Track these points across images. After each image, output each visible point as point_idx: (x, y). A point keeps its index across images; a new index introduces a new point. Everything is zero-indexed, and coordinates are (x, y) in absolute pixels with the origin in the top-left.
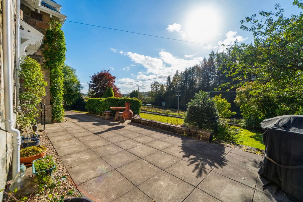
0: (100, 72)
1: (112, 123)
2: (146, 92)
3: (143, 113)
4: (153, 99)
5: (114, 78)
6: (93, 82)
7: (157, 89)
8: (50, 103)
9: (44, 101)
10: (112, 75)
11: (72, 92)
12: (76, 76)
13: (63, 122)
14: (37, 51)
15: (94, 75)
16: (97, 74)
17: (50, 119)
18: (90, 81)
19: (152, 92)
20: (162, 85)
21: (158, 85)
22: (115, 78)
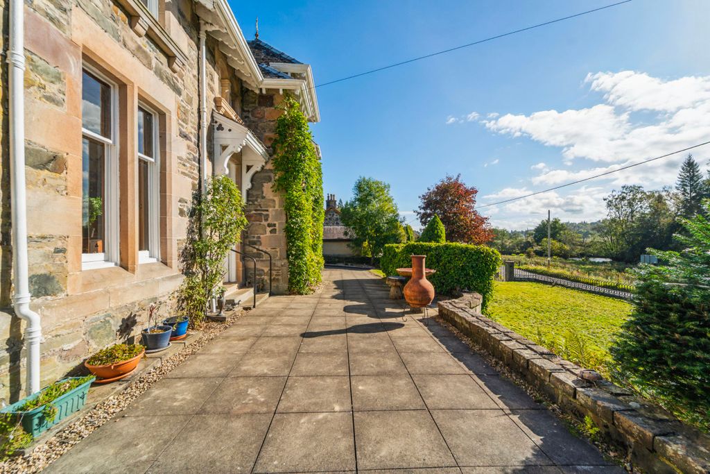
0: (439, 183)
1: (388, 310)
2: (592, 224)
3: (555, 288)
4: (618, 243)
5: (474, 192)
6: (424, 208)
7: (632, 212)
8: (285, 257)
9: (277, 252)
10: (468, 186)
11: (382, 233)
12: (389, 200)
13: (306, 294)
14: (266, 163)
15: (427, 191)
16: (433, 189)
17: (286, 286)
18: (419, 207)
19: (613, 220)
20: (656, 195)
21: (639, 196)
22: (476, 192)
